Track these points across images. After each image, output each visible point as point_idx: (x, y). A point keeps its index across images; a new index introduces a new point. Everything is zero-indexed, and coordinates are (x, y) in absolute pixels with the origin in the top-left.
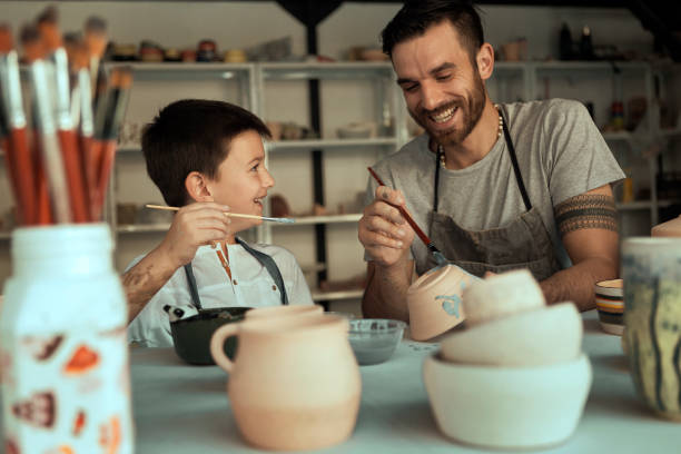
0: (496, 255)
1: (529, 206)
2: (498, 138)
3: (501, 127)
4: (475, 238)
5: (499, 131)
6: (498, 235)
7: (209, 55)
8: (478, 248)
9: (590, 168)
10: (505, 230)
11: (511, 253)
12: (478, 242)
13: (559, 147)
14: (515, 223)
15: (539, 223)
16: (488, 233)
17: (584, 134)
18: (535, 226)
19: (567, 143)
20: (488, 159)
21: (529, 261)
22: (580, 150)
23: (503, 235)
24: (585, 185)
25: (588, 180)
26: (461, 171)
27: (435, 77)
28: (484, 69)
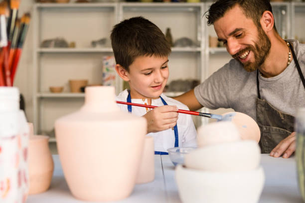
27: (234, 36)
28: (267, 26)
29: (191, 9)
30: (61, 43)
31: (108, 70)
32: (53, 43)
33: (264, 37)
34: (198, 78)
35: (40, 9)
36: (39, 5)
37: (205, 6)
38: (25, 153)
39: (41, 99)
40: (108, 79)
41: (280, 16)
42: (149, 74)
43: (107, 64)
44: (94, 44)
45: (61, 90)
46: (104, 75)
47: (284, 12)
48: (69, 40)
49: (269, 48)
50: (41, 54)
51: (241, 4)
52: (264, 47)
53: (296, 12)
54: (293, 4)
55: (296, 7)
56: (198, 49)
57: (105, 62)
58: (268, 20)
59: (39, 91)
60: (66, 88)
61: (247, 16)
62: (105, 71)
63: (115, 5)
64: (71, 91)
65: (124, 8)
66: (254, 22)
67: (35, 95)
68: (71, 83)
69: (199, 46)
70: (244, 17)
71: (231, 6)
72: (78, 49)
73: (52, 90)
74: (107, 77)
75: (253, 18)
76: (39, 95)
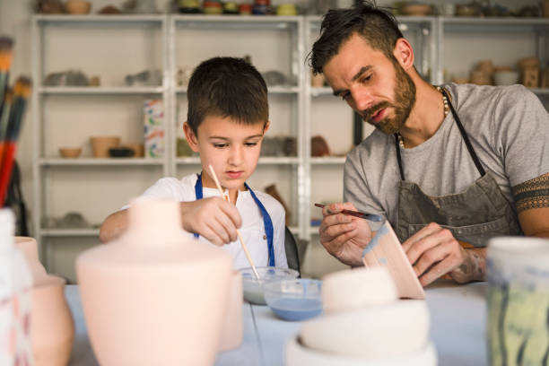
0: (455, 218)
1: (483, 173)
2: (445, 116)
3: (447, 106)
4: (436, 203)
5: (445, 109)
6: (456, 200)
7: (263, 9)
8: (439, 212)
9: (542, 153)
10: (462, 196)
11: (470, 216)
12: (438, 206)
13: (510, 136)
14: (471, 189)
15: (494, 187)
16: (446, 198)
17: (534, 122)
18: (491, 190)
19: (518, 132)
20: (438, 137)
21: (487, 221)
22: (531, 138)
23: (461, 199)
24: (537, 169)
25: (540, 166)
26: (414, 149)
27: (360, 81)
28: (405, 61)
29: (283, 26)
30: (78, 79)
31: (152, 122)
32: (64, 78)
33: (404, 78)
34: (293, 135)
35: (43, 24)
36: (40, 17)
37: (305, 21)
38: (26, 324)
39: (46, 168)
40: (153, 136)
41: (420, 38)
42: (222, 146)
43: (151, 112)
44: (130, 80)
45: (77, 153)
46: (145, 130)
47: (426, 32)
48: (90, 73)
49: (414, 93)
50: (45, 96)
51: (361, 32)
52: (407, 92)
53: (445, 31)
54: (441, 19)
55: (445, 24)
56: (294, 90)
57: (147, 109)
58: (404, 52)
59: (42, 155)
60: (85, 151)
61: (373, 47)
62: (147, 123)
63: (163, 18)
64: (94, 154)
65: (178, 23)
66: (385, 54)
67: (37, 163)
68: (93, 142)
69: (295, 84)
70: (369, 49)
71: (347, 36)
72: (105, 88)
73: (63, 153)
74: (150, 133)
75: (382, 49)
76: (43, 161)
